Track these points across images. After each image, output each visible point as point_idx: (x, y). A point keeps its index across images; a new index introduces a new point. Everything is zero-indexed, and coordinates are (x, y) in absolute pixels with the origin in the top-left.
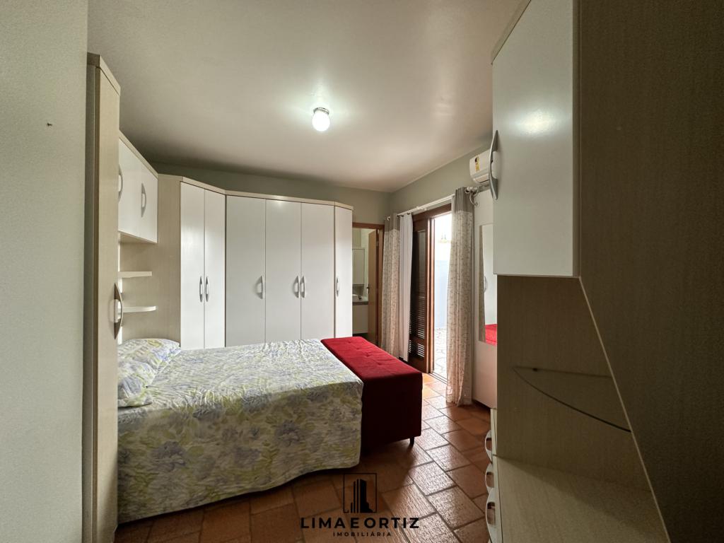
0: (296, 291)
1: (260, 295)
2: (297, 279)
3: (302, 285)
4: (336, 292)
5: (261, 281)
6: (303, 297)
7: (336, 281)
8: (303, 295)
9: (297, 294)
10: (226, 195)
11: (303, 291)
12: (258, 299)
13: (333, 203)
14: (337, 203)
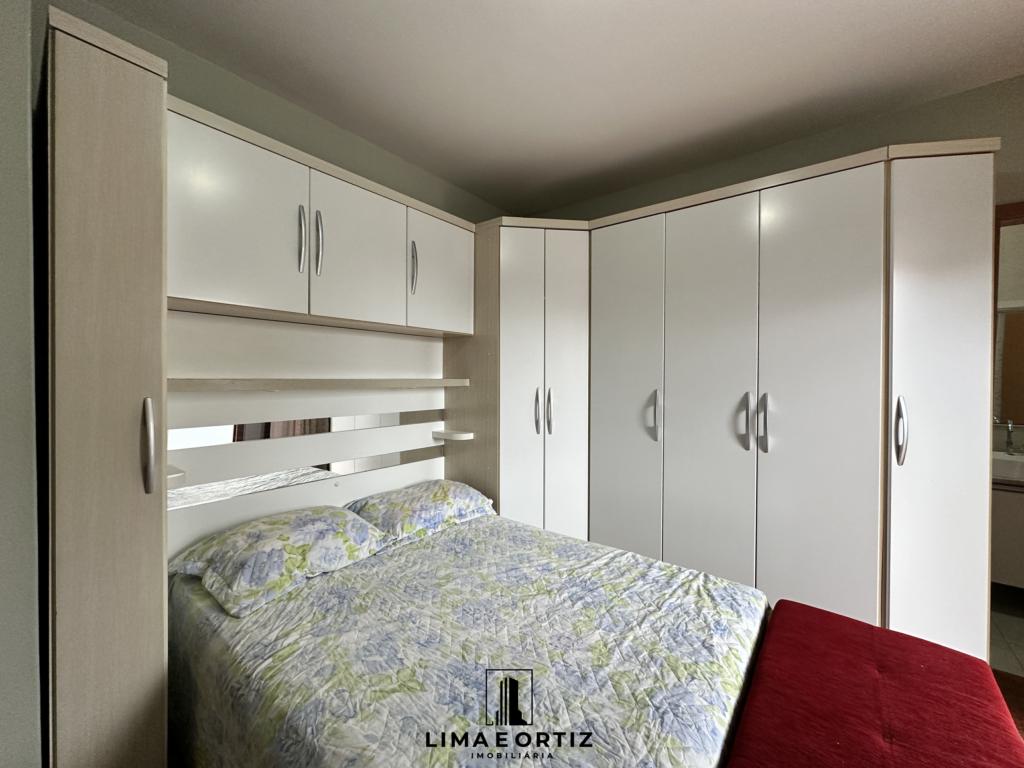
0: (743, 430)
1: (653, 432)
2: (746, 396)
3: (761, 415)
4: (892, 448)
5: (653, 400)
6: (765, 450)
8: (762, 444)
9: (744, 442)
10: (590, 231)
11: (761, 433)
12: (648, 439)
13: (880, 153)
14: (895, 150)
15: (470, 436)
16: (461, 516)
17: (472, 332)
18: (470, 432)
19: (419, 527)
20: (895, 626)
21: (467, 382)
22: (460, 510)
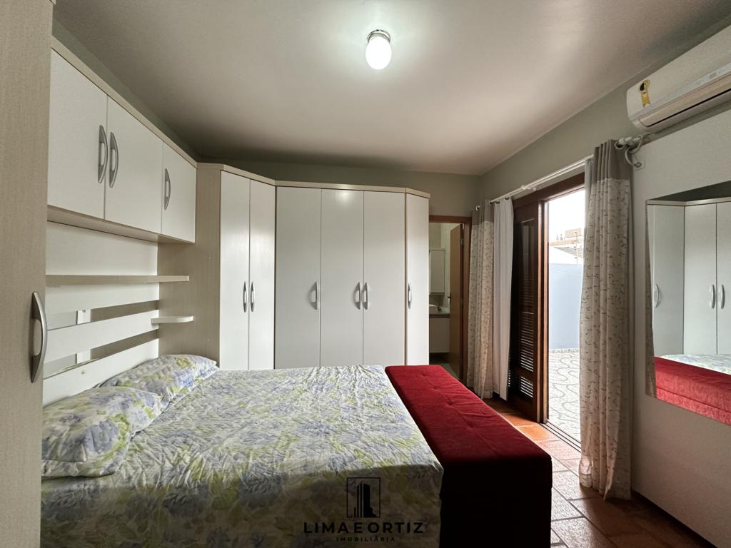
0: (358, 300)
1: (314, 305)
2: (359, 285)
3: (365, 292)
4: (407, 303)
5: (315, 287)
6: (366, 308)
7: (407, 289)
8: (365, 305)
9: (358, 305)
10: (276, 187)
11: (365, 301)
12: (312, 309)
13: (403, 189)
14: (409, 190)
15: (191, 319)
16: (203, 375)
17: (193, 241)
18: (190, 315)
19: (182, 387)
20: (409, 364)
21: (188, 278)
22: (201, 371)
